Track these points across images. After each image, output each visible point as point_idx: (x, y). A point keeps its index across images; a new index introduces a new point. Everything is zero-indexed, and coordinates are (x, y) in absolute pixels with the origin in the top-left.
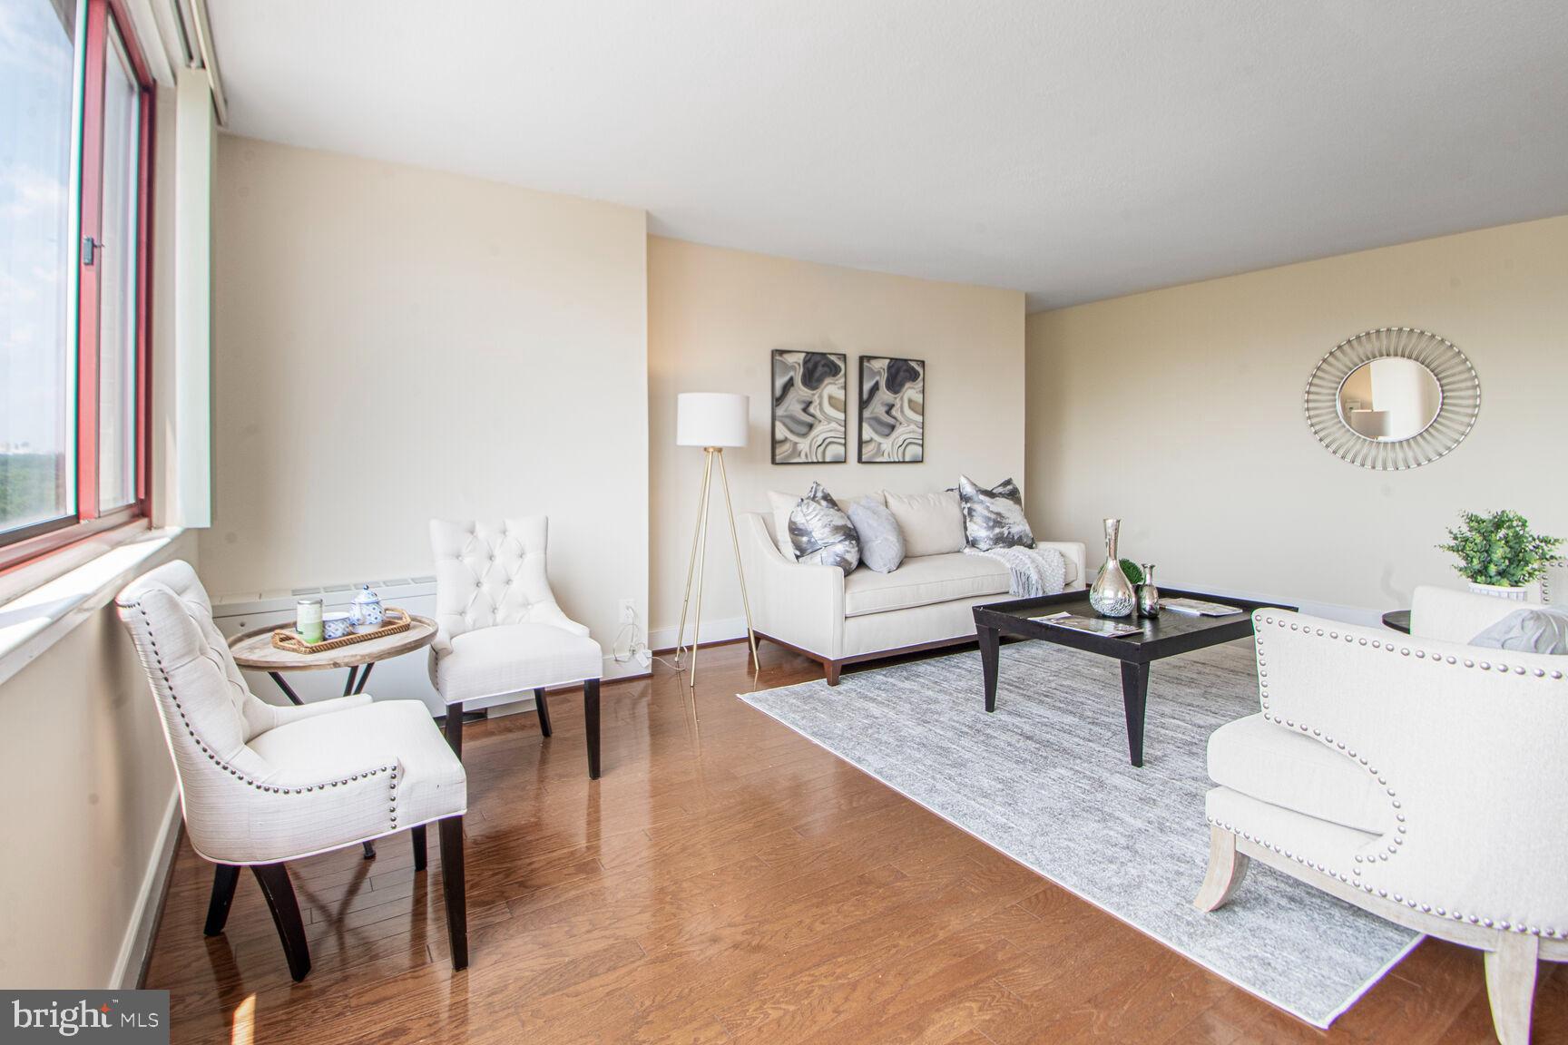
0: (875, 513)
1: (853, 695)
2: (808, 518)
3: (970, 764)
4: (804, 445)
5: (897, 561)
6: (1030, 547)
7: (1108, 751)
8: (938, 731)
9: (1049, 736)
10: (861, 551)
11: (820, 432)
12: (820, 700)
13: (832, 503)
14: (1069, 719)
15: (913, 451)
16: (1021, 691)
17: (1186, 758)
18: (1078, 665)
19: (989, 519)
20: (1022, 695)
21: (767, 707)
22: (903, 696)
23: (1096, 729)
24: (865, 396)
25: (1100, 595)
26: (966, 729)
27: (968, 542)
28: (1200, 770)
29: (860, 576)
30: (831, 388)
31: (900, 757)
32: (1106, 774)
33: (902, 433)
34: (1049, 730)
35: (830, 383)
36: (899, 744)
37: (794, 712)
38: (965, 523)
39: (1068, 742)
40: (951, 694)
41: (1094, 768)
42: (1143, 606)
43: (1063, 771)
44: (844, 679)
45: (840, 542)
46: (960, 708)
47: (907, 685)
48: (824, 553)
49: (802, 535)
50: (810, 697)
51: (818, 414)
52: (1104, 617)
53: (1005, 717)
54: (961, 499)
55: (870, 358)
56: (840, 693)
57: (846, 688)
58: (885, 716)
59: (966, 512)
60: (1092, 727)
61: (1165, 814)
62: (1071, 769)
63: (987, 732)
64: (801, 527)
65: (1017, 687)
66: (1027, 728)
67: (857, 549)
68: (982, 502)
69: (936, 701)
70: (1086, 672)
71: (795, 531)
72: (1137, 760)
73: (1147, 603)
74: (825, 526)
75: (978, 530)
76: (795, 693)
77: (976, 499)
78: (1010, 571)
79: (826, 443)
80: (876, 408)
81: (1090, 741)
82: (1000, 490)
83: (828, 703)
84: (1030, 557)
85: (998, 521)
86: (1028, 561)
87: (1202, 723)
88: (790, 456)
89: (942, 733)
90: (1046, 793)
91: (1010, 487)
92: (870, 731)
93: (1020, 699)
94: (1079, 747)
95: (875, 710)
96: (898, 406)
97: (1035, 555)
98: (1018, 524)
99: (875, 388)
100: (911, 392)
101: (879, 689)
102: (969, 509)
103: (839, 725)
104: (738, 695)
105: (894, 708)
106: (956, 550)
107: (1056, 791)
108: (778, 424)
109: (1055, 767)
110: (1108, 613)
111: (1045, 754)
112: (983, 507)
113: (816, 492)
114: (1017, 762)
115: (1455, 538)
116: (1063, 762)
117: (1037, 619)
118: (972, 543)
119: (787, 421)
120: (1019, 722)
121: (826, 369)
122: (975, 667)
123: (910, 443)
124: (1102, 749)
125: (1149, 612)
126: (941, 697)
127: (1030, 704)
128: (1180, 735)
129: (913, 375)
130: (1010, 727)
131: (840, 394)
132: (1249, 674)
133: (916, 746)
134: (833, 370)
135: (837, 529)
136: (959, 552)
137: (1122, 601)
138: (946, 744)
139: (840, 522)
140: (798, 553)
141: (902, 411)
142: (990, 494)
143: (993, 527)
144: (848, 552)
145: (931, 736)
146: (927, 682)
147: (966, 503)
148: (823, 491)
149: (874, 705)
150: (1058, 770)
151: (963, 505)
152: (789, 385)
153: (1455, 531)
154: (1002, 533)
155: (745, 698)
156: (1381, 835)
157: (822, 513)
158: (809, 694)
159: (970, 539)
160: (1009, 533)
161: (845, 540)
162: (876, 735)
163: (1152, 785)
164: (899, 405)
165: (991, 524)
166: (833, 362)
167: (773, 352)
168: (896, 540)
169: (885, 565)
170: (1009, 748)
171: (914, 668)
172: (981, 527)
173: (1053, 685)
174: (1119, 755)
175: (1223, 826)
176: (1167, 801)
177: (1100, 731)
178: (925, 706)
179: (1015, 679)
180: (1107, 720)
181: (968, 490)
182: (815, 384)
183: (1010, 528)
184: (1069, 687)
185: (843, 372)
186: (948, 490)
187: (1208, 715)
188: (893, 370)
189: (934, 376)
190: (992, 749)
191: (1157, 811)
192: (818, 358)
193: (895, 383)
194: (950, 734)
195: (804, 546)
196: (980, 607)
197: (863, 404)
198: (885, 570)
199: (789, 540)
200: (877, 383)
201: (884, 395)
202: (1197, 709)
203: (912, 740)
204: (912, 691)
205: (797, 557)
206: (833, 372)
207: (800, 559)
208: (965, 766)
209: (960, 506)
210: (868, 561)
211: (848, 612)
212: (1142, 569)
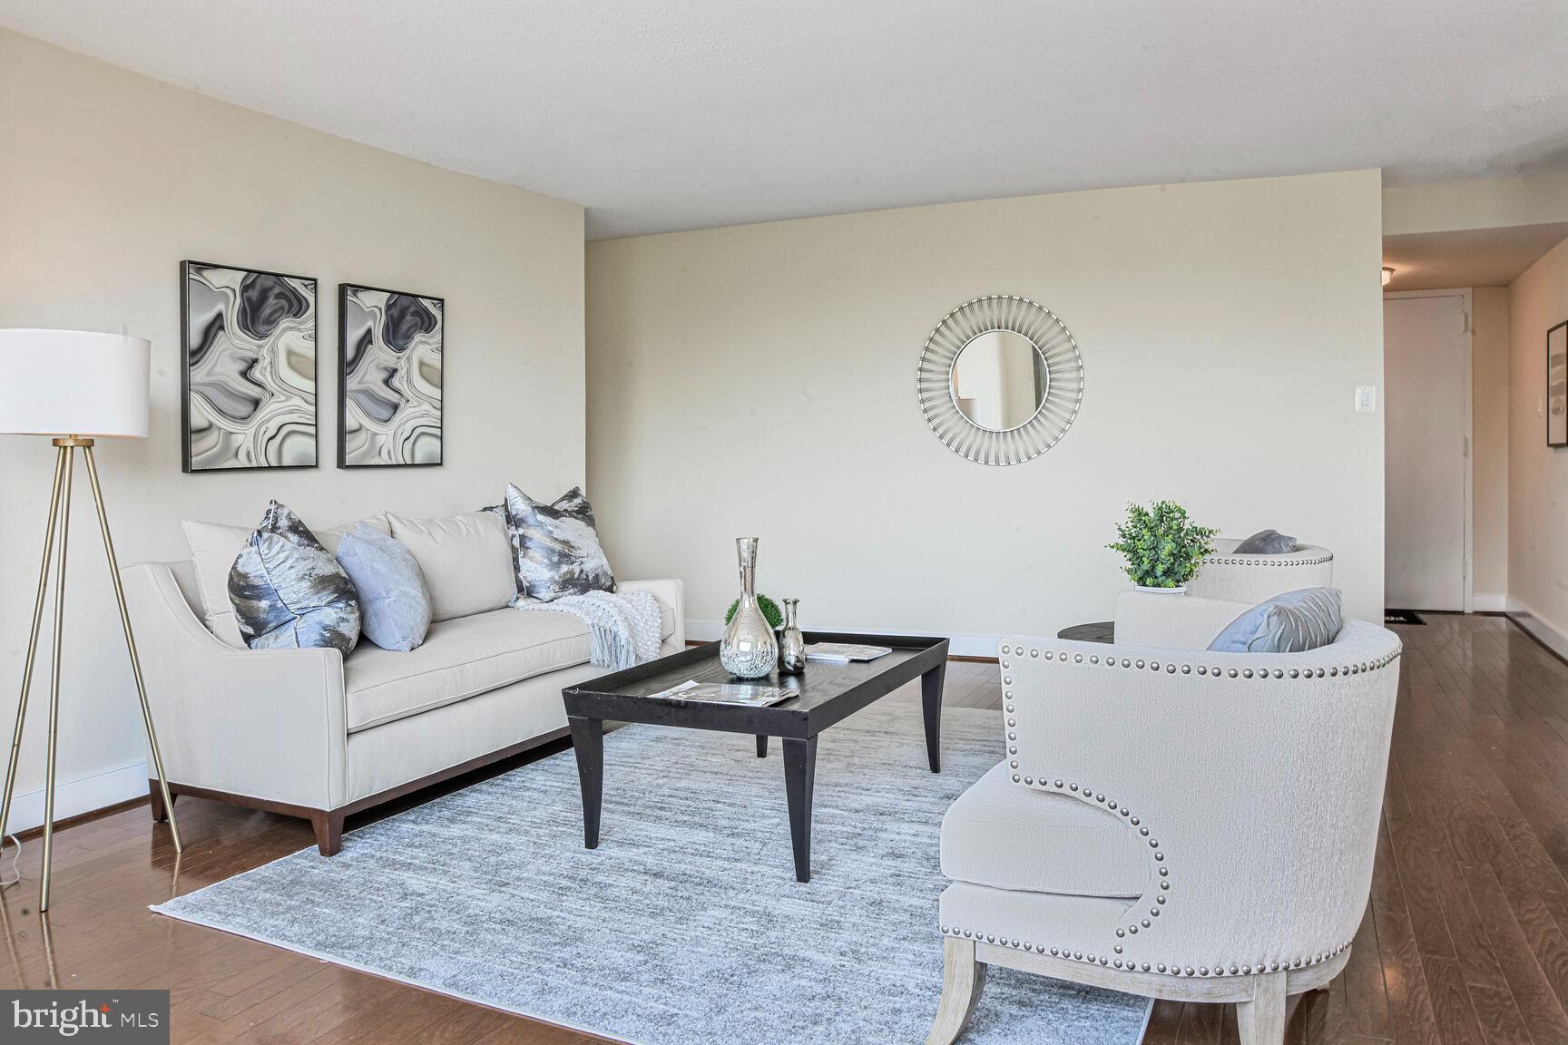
0: (384, 552)
1: (371, 863)
2: (270, 566)
3: (589, 935)
4: (244, 437)
5: (422, 629)
6: (610, 590)
7: (764, 869)
8: (526, 895)
9: (683, 866)
10: (362, 618)
11: (274, 413)
12: (313, 885)
13: (308, 537)
14: (701, 836)
15: (427, 448)
16: (626, 808)
17: (854, 856)
18: (688, 756)
19: (553, 551)
20: (629, 813)
21: (218, 917)
22: (455, 851)
23: (740, 842)
24: (350, 354)
25: (735, 648)
26: (565, 883)
27: (520, 589)
28: (874, 868)
29: (365, 659)
30: (290, 336)
31: (478, 950)
32: (772, 903)
33: (409, 417)
34: (680, 857)
35: (291, 329)
36: (470, 929)
37: (273, 914)
38: (516, 560)
39: (710, 868)
40: (527, 832)
41: (754, 898)
42: (787, 659)
43: (718, 913)
44: (347, 839)
45: (329, 604)
46: (547, 852)
47: (455, 830)
48: (300, 624)
49: (259, 598)
50: (294, 883)
51: (267, 380)
52: (740, 680)
53: (616, 852)
54: (508, 522)
55: (358, 288)
56: (347, 866)
57: (356, 855)
58: (435, 888)
59: (516, 542)
60: (734, 841)
61: (857, 937)
62: (726, 906)
63: (596, 880)
64: (257, 582)
65: (618, 803)
66: (650, 861)
67: (358, 614)
68: (541, 525)
69: (509, 848)
70: (701, 763)
71: (242, 589)
72: (803, 874)
73: (791, 656)
74: (303, 578)
75: (536, 569)
76: (264, 881)
77: (531, 520)
78: (591, 628)
79: (281, 434)
80: (368, 375)
81: (737, 860)
82: (564, 505)
83: (329, 886)
84: (615, 606)
85: (565, 554)
86: (613, 612)
87: (857, 806)
88: (220, 455)
89: (532, 896)
90: (705, 950)
91: (578, 501)
92: (417, 919)
93: (627, 820)
94: (726, 873)
95: (414, 882)
96: (402, 373)
97: (622, 601)
98: (593, 561)
99: (366, 339)
100: (422, 348)
101: (411, 845)
102: (522, 537)
103: (361, 920)
104: (152, 907)
105: (445, 873)
106: (503, 604)
107: (717, 943)
108: (196, 400)
109: (705, 909)
110: (745, 673)
111: (686, 894)
112: (541, 533)
113: (276, 519)
114: (652, 915)
115: (1124, 536)
116: (714, 899)
117: (660, 695)
118: (526, 591)
119: (212, 393)
120: (637, 855)
121: (284, 302)
122: (550, 783)
123: (423, 434)
124: (755, 869)
125: (795, 667)
126: (514, 839)
127: (643, 824)
128: (839, 827)
129: (427, 322)
130: (628, 865)
131: (307, 348)
132: (886, 733)
133: (498, 927)
134: (296, 306)
135: (322, 582)
136: (508, 607)
137: (764, 654)
138: (542, 912)
139: (329, 570)
140: (250, 630)
141: (409, 381)
142: (550, 511)
143: (559, 564)
144: (343, 620)
145: (516, 904)
146: (485, 821)
147: (517, 527)
148: (289, 517)
149: (411, 874)
150: (710, 912)
151: (513, 531)
152: (215, 326)
153: (1123, 528)
154: (572, 573)
155: (170, 909)
156: (1137, 898)
157: (296, 555)
158: (289, 878)
159: (525, 584)
160: (582, 571)
161: (337, 600)
162: (429, 924)
163: (829, 903)
164: (405, 370)
165: (555, 559)
166: (294, 292)
167: (183, 264)
168: (420, 594)
169: (404, 639)
170: (635, 897)
171: (459, 801)
172: (540, 563)
173: (666, 791)
174: (778, 872)
175: (962, 935)
176: (853, 920)
177: (746, 843)
178: (493, 860)
179: (612, 793)
180: (748, 826)
181: (520, 507)
182: (262, 329)
183: (582, 563)
184: (686, 789)
185: (311, 310)
186: (485, 509)
187: (861, 794)
188: (395, 312)
189: (457, 323)
190: (612, 905)
191: (846, 936)
192: (269, 282)
193: (397, 334)
194: (544, 896)
195: (263, 616)
196: (573, 688)
197: (346, 367)
198: (406, 646)
199: (231, 607)
200: (369, 331)
201: (380, 353)
202: (846, 789)
203: (490, 919)
204: (465, 840)
205: (247, 638)
206: (295, 309)
207: (254, 642)
208: (581, 939)
209: (506, 534)
210: (377, 635)
211: (352, 725)
212: (781, 607)
